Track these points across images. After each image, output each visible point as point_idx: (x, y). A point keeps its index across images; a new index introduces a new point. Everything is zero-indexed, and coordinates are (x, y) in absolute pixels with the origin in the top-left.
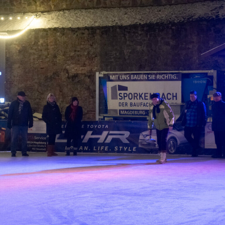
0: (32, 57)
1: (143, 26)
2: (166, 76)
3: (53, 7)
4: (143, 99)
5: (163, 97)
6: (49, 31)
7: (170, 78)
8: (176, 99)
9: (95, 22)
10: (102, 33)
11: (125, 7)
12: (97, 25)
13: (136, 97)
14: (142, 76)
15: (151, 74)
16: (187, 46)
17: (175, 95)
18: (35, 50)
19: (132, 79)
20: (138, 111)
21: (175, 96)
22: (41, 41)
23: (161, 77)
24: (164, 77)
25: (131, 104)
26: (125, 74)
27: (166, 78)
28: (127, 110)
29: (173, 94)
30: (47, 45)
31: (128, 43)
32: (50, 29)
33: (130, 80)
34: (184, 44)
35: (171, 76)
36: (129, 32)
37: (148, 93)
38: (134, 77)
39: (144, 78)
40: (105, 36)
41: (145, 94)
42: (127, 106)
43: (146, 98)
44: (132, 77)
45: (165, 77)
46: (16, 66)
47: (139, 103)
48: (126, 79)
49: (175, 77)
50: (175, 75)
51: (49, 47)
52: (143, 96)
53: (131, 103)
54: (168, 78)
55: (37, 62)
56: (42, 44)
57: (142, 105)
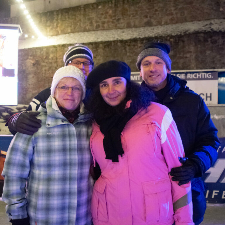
0: (44, 69)
1: (142, 40)
2: (199, 74)
3: (60, 32)
6: (58, 48)
7: (203, 77)
8: (211, 100)
9: (98, 39)
10: (105, 47)
11: (121, 29)
12: (99, 40)
16: (185, 56)
17: (209, 95)
18: (47, 63)
21: (209, 97)
22: (51, 56)
23: (193, 76)
24: (196, 76)
27: (199, 77)
29: (207, 94)
30: (57, 59)
31: (128, 54)
32: (59, 45)
34: (182, 53)
35: (204, 75)
36: (129, 45)
40: (107, 49)
45: (198, 76)
46: (31, 76)
49: (210, 76)
50: (210, 73)
51: (58, 60)
54: (200, 77)
55: (48, 73)
56: (52, 58)
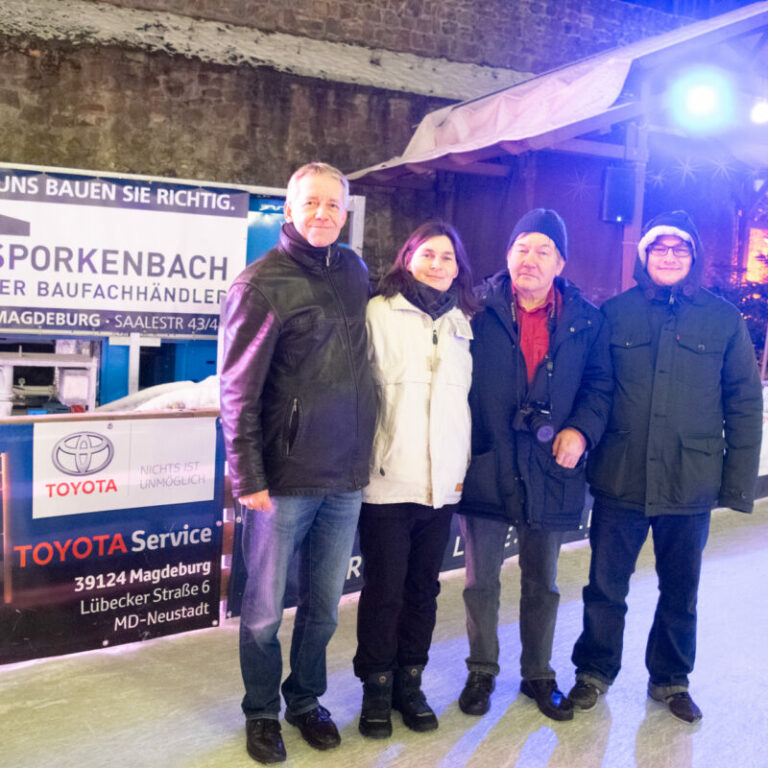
2: (194, 195)
4: (94, 271)
5: (178, 268)
7: (205, 205)
8: (224, 277)
13: (66, 261)
14: (96, 188)
15: (134, 183)
16: (80, 117)
17: (219, 263)
19: (48, 193)
20: (73, 312)
21: (219, 268)
23: (174, 198)
24: (183, 198)
25: (43, 286)
26: (20, 174)
27: (193, 203)
28: (20, 310)
29: (213, 259)
33: (41, 197)
35: (210, 199)
37: (116, 252)
38: (59, 187)
39: (104, 197)
41: (105, 252)
42: (23, 293)
43: (110, 267)
44: (48, 187)
45: (190, 198)
47: (77, 285)
48: (23, 190)
49: (227, 203)
50: (227, 196)
52: (97, 260)
53: (40, 283)
54: (197, 205)
57: (89, 291)
